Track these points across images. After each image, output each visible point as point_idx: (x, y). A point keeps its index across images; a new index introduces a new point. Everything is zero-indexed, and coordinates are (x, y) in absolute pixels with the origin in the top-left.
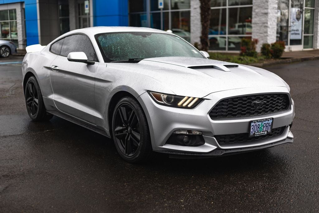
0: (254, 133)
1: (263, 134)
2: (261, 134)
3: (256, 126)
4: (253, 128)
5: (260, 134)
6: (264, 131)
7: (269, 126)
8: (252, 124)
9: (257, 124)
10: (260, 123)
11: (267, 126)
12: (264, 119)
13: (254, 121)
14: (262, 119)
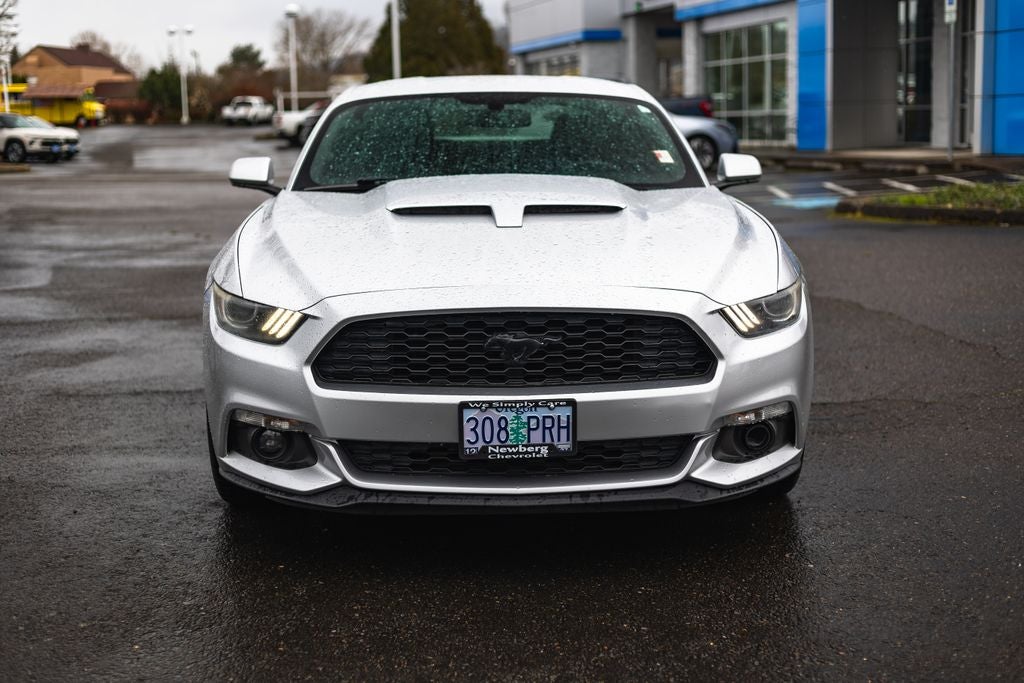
0: (485, 449)
1: (531, 453)
2: (518, 453)
3: (488, 422)
4: (474, 430)
5: (513, 453)
6: (534, 446)
7: (560, 427)
8: (468, 414)
9: (495, 415)
10: (510, 415)
11: (550, 429)
12: (523, 402)
13: (473, 403)
14: (516, 402)
